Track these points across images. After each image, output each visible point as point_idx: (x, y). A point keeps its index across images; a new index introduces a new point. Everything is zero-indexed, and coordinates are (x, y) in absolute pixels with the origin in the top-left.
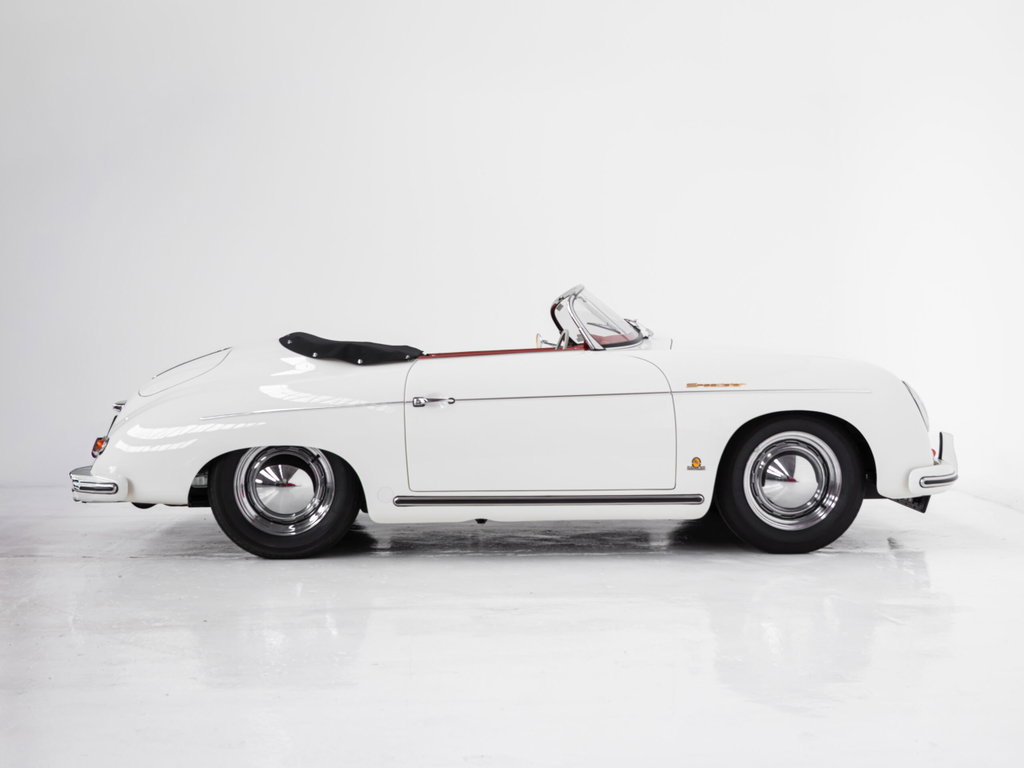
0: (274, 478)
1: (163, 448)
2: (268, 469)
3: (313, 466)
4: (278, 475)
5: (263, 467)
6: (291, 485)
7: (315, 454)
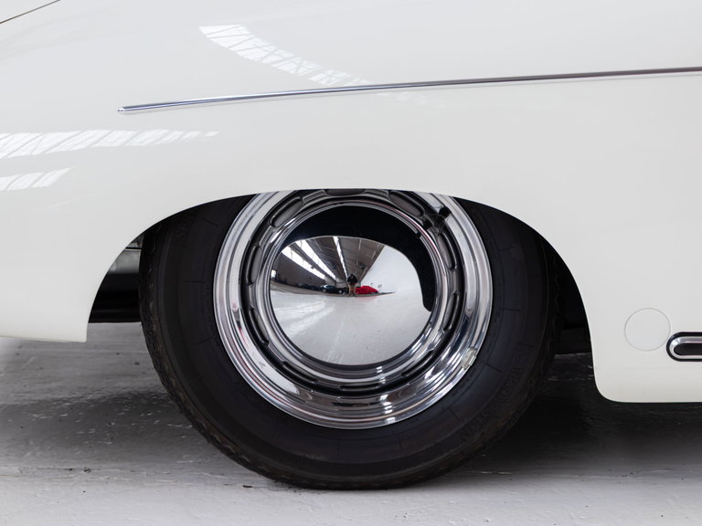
0: (322, 270)
1: (24, 182)
2: (303, 244)
3: (430, 240)
4: (334, 264)
5: (289, 240)
6: (369, 292)
7: (437, 207)
